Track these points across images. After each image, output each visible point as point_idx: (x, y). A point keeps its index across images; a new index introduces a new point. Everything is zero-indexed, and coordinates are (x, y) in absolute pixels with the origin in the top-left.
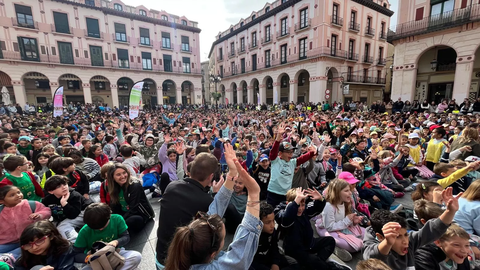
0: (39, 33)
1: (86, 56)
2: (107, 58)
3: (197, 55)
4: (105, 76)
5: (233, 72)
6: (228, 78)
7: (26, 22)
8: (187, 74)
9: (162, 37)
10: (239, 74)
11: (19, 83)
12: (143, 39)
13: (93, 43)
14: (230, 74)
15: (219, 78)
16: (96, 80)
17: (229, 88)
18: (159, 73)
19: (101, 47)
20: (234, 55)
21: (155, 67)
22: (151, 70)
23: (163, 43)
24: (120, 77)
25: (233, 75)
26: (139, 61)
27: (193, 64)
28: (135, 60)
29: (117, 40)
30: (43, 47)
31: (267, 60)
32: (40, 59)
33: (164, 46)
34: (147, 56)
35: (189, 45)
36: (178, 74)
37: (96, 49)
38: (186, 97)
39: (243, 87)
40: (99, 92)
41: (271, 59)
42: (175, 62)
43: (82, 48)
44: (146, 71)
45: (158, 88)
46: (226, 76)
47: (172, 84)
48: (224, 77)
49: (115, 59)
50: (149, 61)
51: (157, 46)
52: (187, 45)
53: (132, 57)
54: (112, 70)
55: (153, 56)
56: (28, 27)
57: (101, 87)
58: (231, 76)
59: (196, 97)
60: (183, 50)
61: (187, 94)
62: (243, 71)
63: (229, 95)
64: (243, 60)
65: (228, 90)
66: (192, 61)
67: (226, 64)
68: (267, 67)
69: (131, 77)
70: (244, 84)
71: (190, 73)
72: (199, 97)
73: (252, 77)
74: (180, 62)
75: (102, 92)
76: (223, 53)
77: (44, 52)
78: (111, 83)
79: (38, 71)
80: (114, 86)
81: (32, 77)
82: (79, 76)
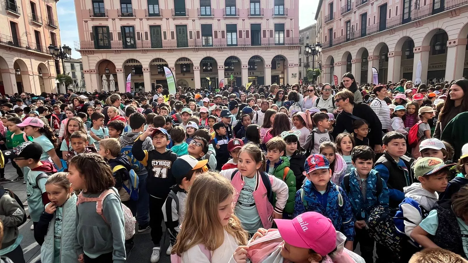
0: (136, 19)
1: (173, 38)
2: (191, 38)
3: (295, 19)
4: (189, 58)
5: (348, 36)
6: (339, 46)
7: (127, 12)
8: (279, 46)
9: (251, 2)
10: (356, 38)
11: (121, 70)
12: (228, 9)
13: (179, 22)
14: (343, 40)
15: (317, 48)
16: (181, 62)
17: (340, 60)
18: (244, 48)
19: (186, 26)
20: (350, 9)
21: (241, 42)
22: (237, 45)
23: (251, 9)
24: (203, 57)
25: (348, 40)
26: (223, 37)
27: (288, 31)
28: (220, 35)
29: (201, 15)
30: (138, 33)
31: (406, 11)
32: (136, 46)
33: (253, 13)
34: (231, 29)
35: (284, 7)
36: (268, 48)
37: (181, 28)
38: (278, 76)
39: (362, 58)
40: (184, 75)
41: (413, 8)
42: (264, 31)
43: (169, 30)
44: (231, 47)
45: (242, 67)
46: (337, 42)
47: (260, 61)
48: (334, 45)
49: (198, 37)
50: (234, 35)
51: (243, 14)
52: (281, 7)
53: (216, 32)
54: (195, 50)
55: (239, 28)
56: (128, 16)
57: (185, 69)
58: (345, 42)
59: (290, 75)
60: (275, 15)
61: (281, 72)
62: (363, 34)
63: (339, 71)
64: (364, 16)
65: (339, 64)
66: (287, 27)
67: (337, 26)
68: (404, 21)
69: (214, 57)
70: (364, 53)
71: (284, 44)
72: (294, 75)
73: (377, 41)
74: (271, 31)
75: (187, 75)
76: (335, 10)
77: (139, 39)
78: (194, 65)
79: (135, 58)
80: (197, 68)
81: (131, 64)
82: (166, 60)
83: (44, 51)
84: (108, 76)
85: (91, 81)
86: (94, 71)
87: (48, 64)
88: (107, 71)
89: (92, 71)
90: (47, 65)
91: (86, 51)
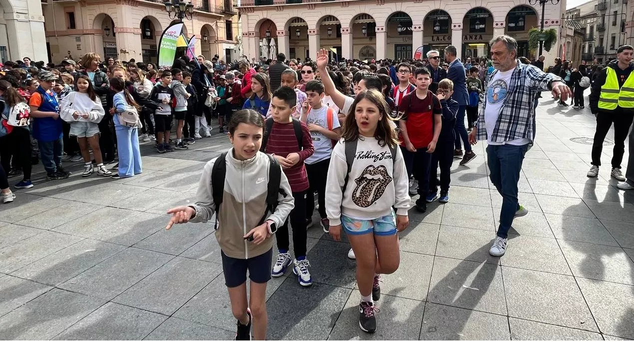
4: (371, 13)
11: (282, 33)
16: (358, 21)
24: (390, 13)
45: (453, 28)
47: (485, 16)
54: (380, 1)
57: (364, 31)
69: (407, 12)
78: (377, 24)
79: (300, 16)
80: (380, 29)
81: (296, 24)
82: (338, 18)
83: (213, 10)
84: (269, 41)
85: (249, 47)
86: (253, 34)
87: (217, 25)
88: (267, 34)
89: (250, 34)
90: (214, 27)
91: (245, 8)
